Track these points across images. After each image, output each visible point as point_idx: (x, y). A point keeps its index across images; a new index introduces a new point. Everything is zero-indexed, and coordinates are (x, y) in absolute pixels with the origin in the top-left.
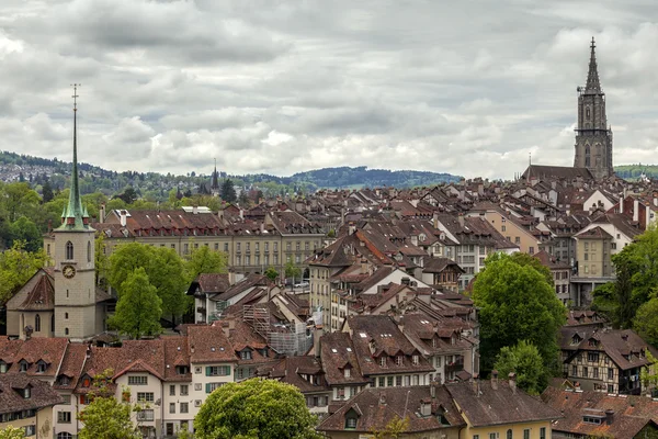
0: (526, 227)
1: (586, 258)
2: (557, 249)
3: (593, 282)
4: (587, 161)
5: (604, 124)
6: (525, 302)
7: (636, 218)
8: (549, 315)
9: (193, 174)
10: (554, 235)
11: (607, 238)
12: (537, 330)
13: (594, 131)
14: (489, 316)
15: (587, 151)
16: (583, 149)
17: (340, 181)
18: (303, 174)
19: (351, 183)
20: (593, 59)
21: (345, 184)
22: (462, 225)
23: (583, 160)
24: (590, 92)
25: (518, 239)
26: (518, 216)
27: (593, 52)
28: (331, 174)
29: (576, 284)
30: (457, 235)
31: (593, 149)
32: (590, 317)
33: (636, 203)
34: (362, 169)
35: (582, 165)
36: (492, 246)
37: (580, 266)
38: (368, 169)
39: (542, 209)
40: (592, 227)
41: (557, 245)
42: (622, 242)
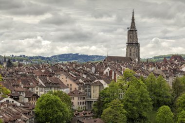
0: (74, 80)
1: (94, 92)
2: (86, 89)
3: (93, 101)
4: (130, 54)
5: (137, 41)
6: (52, 109)
7: (113, 78)
8: (61, 114)
9: (13, 55)
10: (84, 84)
11: (101, 85)
12: (56, 119)
13: (133, 44)
14: (39, 114)
15: (131, 51)
16: (129, 50)
17: (69, 59)
18: (55, 56)
19: (73, 59)
20: (133, 17)
21: (71, 60)
22: (48, 80)
23: (129, 54)
24: (132, 29)
25: (71, 85)
26: (75, 76)
27: (133, 15)
28: (65, 56)
29: (88, 102)
30: (45, 84)
31: (132, 50)
32: (89, 114)
33: (113, 72)
34: (77, 54)
35: (129, 56)
36: (58, 87)
37: (92, 95)
38: (80, 54)
39: (85, 74)
40: (96, 81)
41: (86, 87)
42: (106, 86)
